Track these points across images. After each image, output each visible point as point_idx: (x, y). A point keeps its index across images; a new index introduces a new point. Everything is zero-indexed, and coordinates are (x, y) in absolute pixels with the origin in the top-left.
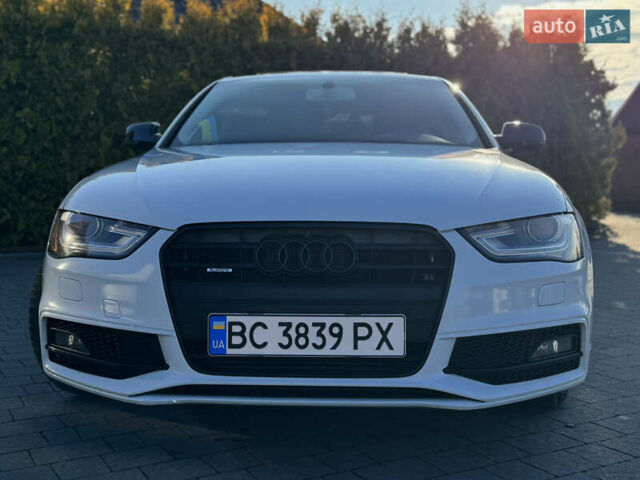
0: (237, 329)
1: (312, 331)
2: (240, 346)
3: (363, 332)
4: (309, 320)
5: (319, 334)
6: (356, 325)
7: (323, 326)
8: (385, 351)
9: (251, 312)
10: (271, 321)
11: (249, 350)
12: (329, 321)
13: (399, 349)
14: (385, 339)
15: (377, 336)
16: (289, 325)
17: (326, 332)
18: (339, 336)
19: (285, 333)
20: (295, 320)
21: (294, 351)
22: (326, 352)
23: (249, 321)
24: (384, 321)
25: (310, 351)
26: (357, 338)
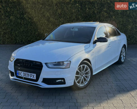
1: (26, 74)
2: (19, 75)
3: (31, 75)
8: (33, 78)
9: (21, 71)
10: (23, 72)
12: (28, 73)
13: (35, 78)
14: (34, 77)
18: (29, 75)
21: (24, 77)
22: (27, 77)
23: (20, 72)
24: (34, 74)
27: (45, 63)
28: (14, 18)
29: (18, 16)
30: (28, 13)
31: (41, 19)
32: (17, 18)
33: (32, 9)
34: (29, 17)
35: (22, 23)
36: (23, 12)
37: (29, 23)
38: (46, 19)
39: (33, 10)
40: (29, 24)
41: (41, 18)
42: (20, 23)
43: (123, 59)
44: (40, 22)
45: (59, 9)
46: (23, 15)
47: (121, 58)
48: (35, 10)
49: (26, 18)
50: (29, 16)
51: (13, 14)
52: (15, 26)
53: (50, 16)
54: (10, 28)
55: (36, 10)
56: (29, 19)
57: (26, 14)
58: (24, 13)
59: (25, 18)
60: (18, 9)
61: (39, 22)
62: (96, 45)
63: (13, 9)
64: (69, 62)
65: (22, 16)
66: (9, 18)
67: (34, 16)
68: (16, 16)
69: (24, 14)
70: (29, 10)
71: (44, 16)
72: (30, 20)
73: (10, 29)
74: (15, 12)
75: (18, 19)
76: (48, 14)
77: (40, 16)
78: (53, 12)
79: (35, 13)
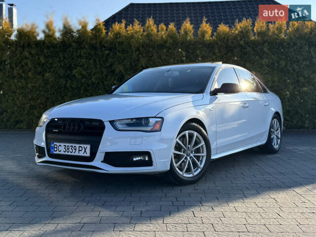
0: (56, 146)
1: (70, 148)
2: (56, 151)
3: (81, 149)
4: (70, 145)
5: (72, 149)
6: (79, 147)
7: (72, 146)
8: (85, 155)
9: (59, 142)
10: (62, 144)
11: (58, 152)
12: (74, 145)
13: (88, 155)
14: (85, 151)
15: (84, 150)
16: (65, 146)
17: (73, 148)
18: (75, 149)
19: (65, 148)
20: (67, 145)
21: (66, 153)
22: (73, 154)
23: (58, 144)
24: (85, 146)
25: (69, 153)
26: (79, 150)
27: (110, 122)
28: (53, 76)
29: (61, 72)
30: (80, 66)
31: (107, 77)
32: (58, 75)
33: (90, 59)
34: (82, 74)
35: (68, 85)
36: (70, 64)
37: (83, 85)
38: (117, 78)
39: (91, 61)
40: (83, 88)
41: (106, 75)
42: (65, 87)
43: (277, 144)
44: (105, 83)
45: (144, 57)
46: (71, 71)
47: (273, 139)
48: (95, 61)
49: (76, 75)
50: (83, 72)
51: (52, 70)
52: (54, 93)
53: (124, 73)
54: (43, 95)
55: (97, 60)
56: (82, 78)
57: (76, 68)
58: (73, 66)
59: (74, 75)
60: (62, 59)
61: (103, 83)
62: (217, 98)
63: (51, 59)
64: (160, 120)
65: (68, 72)
66: (43, 76)
67: (93, 72)
68: (57, 73)
69: (73, 68)
70: (83, 60)
71: (113, 72)
72: (83, 80)
73: (44, 99)
74: (55, 65)
75: (61, 77)
76: (121, 69)
77: (105, 73)
78: (131, 64)
79: (96, 66)
